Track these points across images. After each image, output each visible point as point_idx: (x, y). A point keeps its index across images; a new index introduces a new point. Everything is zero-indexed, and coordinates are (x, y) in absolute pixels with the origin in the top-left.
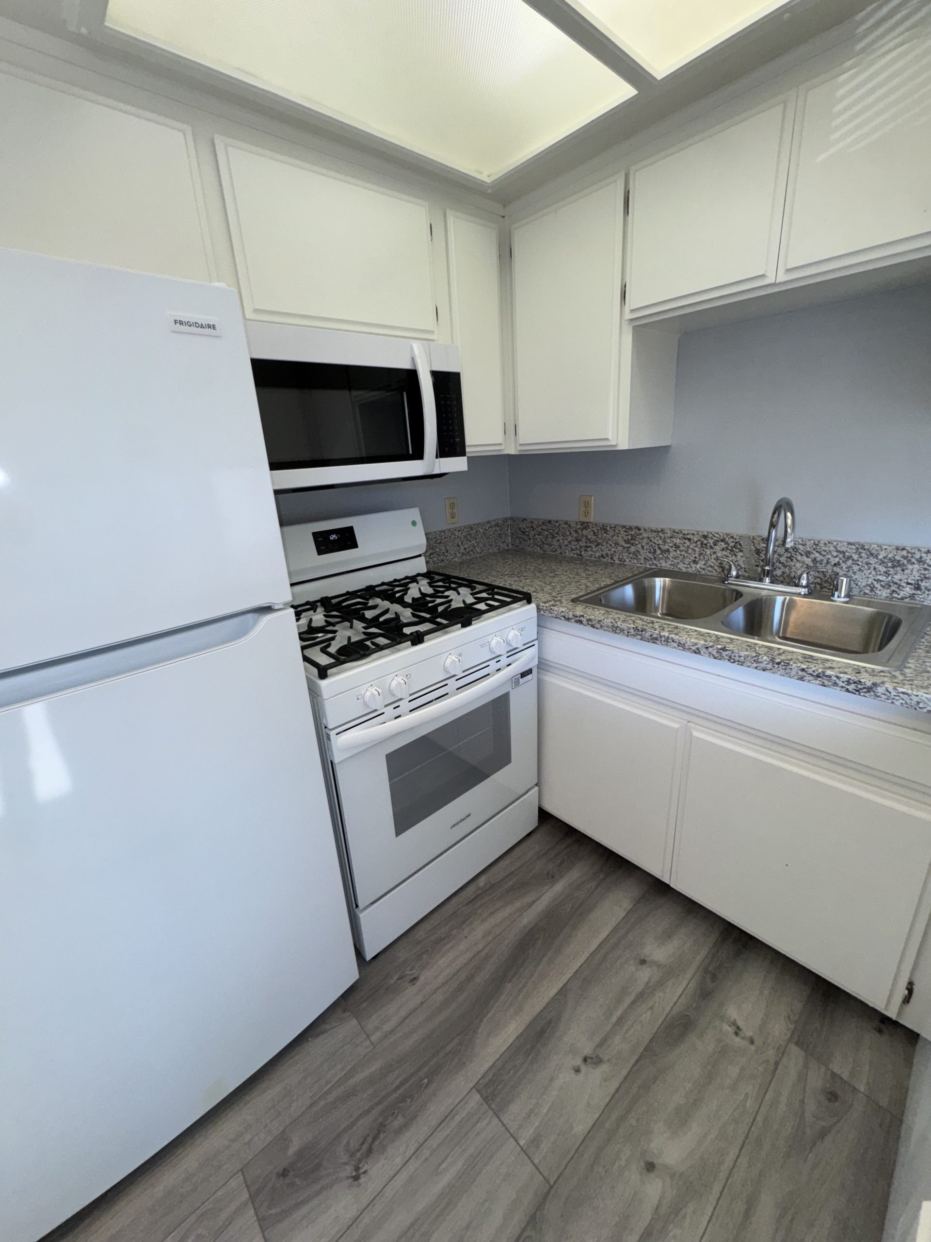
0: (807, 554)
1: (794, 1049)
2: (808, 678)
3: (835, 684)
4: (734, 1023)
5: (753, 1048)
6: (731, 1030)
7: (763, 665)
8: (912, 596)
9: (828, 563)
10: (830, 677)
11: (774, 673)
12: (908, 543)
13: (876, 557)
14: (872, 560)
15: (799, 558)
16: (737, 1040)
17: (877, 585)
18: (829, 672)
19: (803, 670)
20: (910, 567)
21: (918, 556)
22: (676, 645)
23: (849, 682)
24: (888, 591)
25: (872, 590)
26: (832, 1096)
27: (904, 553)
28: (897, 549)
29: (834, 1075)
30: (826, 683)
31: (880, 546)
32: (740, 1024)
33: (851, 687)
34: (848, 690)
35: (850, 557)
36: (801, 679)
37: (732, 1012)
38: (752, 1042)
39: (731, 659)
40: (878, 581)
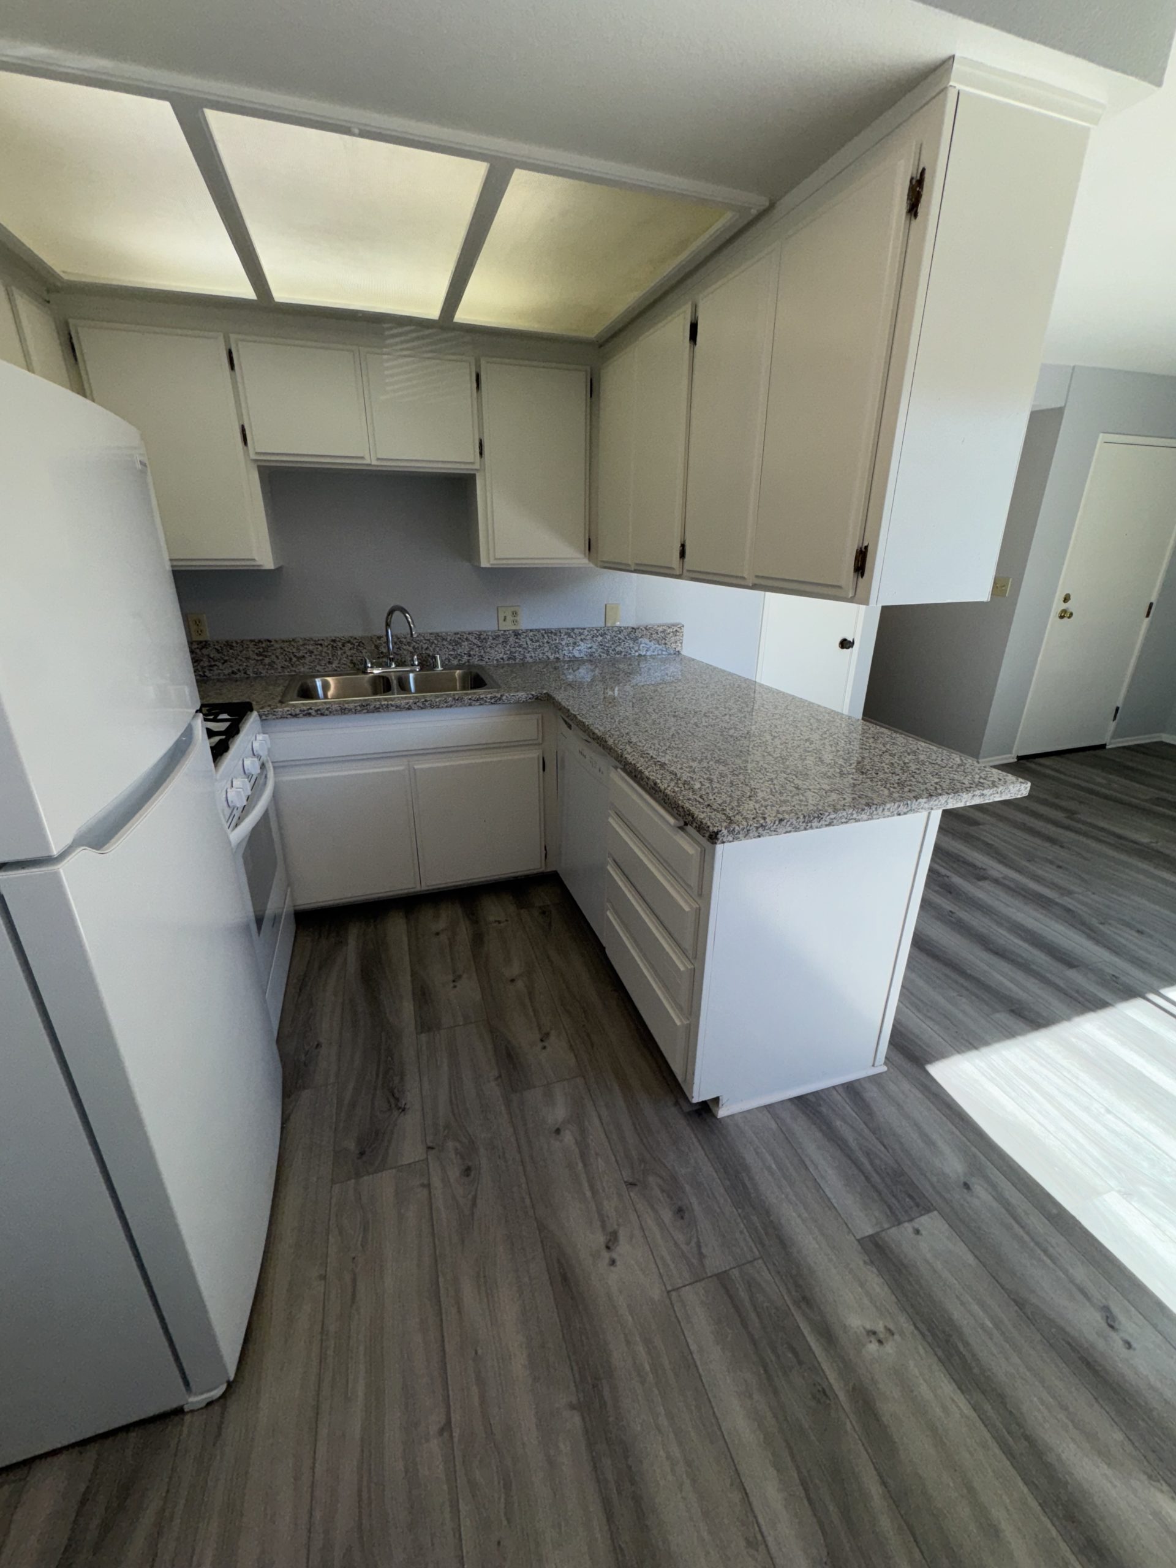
0: (409, 644)
1: (522, 911)
2: (474, 703)
3: (486, 702)
4: (496, 921)
5: (509, 922)
6: (497, 924)
7: (449, 704)
8: (468, 661)
9: (422, 648)
10: (482, 698)
11: (456, 706)
12: (459, 630)
13: (446, 640)
14: (445, 643)
15: (404, 647)
16: (502, 925)
17: (451, 658)
18: (482, 696)
19: (470, 699)
20: (463, 643)
21: (465, 637)
22: (394, 708)
23: (491, 699)
24: (457, 660)
25: (449, 662)
26: (544, 913)
27: (459, 636)
28: (455, 634)
29: (540, 907)
30: (482, 702)
31: (447, 633)
32: (497, 919)
33: (493, 701)
34: (492, 703)
35: (433, 643)
36: (470, 705)
37: (491, 918)
38: (507, 921)
39: (432, 707)
40: (451, 655)
